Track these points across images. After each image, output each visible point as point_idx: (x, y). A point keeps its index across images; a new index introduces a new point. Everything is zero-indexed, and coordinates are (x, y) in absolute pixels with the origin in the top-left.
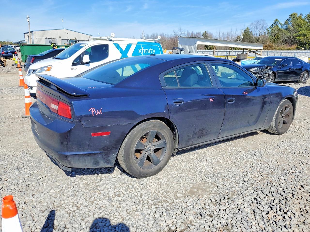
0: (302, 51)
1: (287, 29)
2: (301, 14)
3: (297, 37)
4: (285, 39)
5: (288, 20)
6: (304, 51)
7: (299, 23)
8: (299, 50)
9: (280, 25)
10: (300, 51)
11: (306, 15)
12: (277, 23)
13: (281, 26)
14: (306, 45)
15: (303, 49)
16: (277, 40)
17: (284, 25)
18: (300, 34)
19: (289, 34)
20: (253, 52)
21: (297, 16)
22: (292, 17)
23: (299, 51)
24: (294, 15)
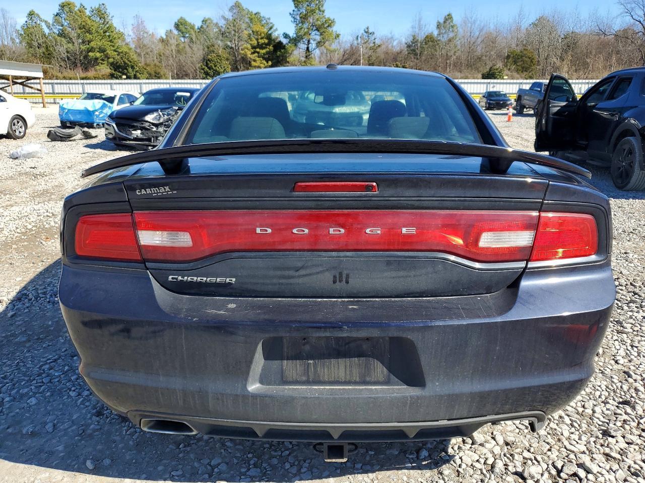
0: (123, 81)
1: (62, 34)
2: (81, 4)
3: (90, 54)
4: (64, 56)
5: (57, 14)
6: (127, 81)
7: (83, 23)
8: (117, 78)
9: (43, 24)
10: (120, 81)
11: (91, 8)
12: (35, 19)
13: (48, 27)
14: (127, 70)
15: (124, 77)
16: (48, 58)
17: (53, 25)
18: (92, 47)
19: (70, 45)
20: (21, 84)
21: (76, 9)
22: (66, 9)
23: (117, 81)
24: (69, 5)
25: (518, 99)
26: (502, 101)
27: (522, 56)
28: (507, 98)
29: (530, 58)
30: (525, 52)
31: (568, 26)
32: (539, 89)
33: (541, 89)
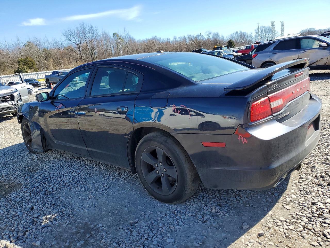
25: (46, 81)
26: (35, 83)
27: (26, 61)
28: (37, 81)
29: (31, 62)
30: (27, 59)
31: (45, 46)
32: (58, 74)
33: (59, 74)
